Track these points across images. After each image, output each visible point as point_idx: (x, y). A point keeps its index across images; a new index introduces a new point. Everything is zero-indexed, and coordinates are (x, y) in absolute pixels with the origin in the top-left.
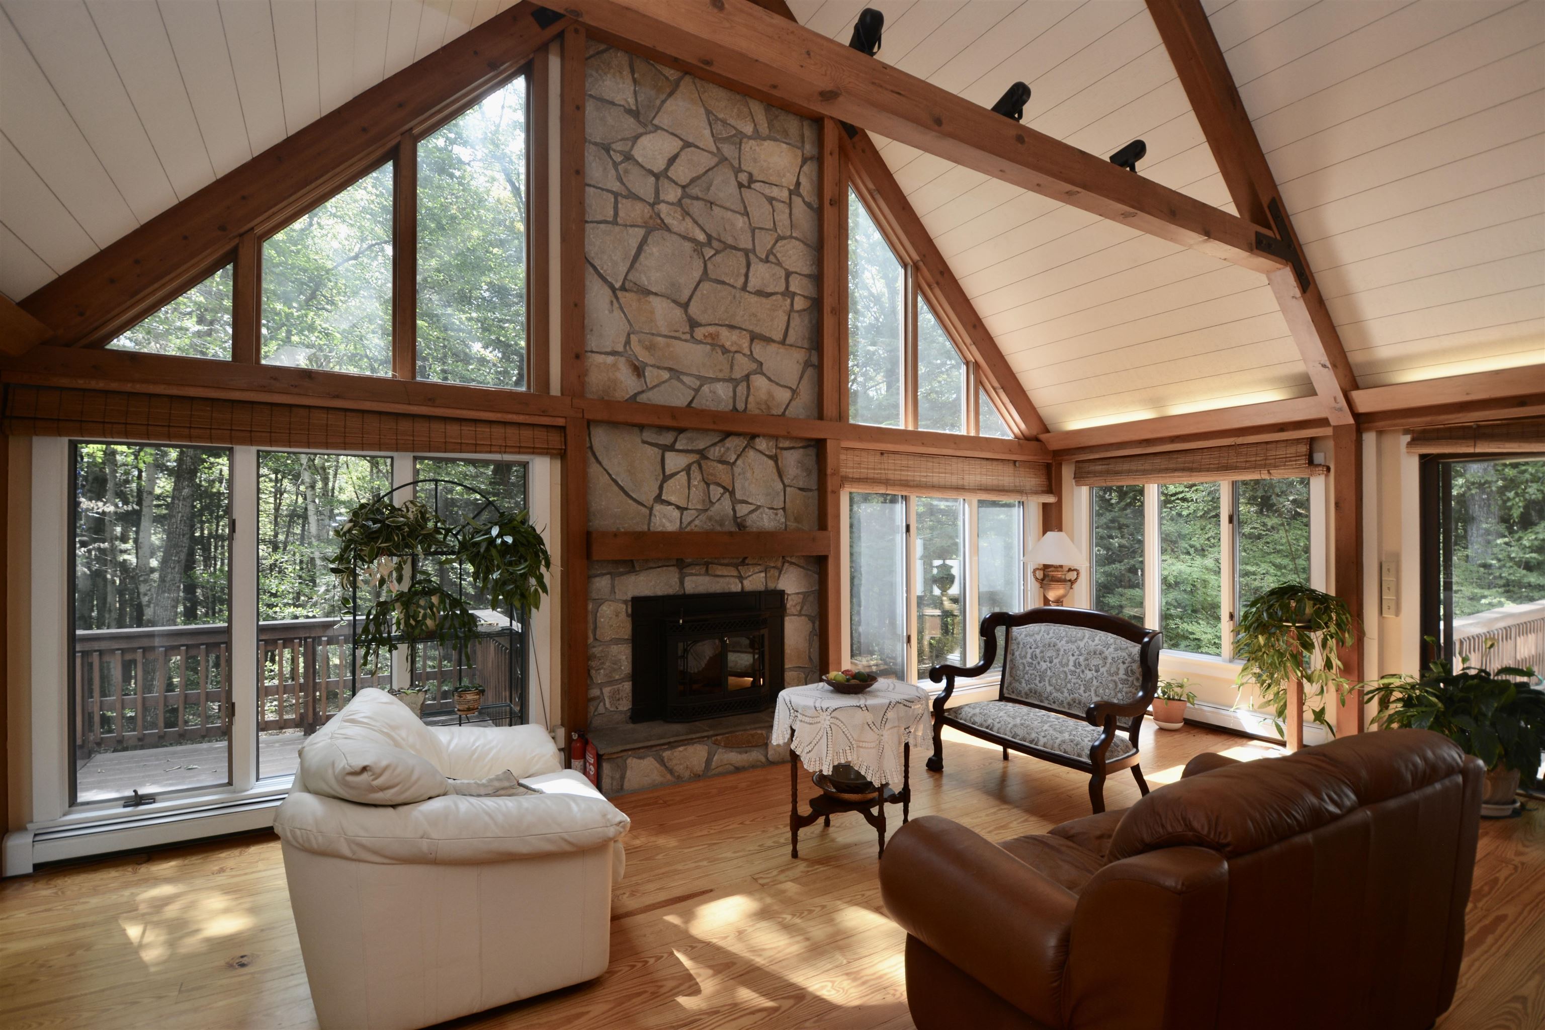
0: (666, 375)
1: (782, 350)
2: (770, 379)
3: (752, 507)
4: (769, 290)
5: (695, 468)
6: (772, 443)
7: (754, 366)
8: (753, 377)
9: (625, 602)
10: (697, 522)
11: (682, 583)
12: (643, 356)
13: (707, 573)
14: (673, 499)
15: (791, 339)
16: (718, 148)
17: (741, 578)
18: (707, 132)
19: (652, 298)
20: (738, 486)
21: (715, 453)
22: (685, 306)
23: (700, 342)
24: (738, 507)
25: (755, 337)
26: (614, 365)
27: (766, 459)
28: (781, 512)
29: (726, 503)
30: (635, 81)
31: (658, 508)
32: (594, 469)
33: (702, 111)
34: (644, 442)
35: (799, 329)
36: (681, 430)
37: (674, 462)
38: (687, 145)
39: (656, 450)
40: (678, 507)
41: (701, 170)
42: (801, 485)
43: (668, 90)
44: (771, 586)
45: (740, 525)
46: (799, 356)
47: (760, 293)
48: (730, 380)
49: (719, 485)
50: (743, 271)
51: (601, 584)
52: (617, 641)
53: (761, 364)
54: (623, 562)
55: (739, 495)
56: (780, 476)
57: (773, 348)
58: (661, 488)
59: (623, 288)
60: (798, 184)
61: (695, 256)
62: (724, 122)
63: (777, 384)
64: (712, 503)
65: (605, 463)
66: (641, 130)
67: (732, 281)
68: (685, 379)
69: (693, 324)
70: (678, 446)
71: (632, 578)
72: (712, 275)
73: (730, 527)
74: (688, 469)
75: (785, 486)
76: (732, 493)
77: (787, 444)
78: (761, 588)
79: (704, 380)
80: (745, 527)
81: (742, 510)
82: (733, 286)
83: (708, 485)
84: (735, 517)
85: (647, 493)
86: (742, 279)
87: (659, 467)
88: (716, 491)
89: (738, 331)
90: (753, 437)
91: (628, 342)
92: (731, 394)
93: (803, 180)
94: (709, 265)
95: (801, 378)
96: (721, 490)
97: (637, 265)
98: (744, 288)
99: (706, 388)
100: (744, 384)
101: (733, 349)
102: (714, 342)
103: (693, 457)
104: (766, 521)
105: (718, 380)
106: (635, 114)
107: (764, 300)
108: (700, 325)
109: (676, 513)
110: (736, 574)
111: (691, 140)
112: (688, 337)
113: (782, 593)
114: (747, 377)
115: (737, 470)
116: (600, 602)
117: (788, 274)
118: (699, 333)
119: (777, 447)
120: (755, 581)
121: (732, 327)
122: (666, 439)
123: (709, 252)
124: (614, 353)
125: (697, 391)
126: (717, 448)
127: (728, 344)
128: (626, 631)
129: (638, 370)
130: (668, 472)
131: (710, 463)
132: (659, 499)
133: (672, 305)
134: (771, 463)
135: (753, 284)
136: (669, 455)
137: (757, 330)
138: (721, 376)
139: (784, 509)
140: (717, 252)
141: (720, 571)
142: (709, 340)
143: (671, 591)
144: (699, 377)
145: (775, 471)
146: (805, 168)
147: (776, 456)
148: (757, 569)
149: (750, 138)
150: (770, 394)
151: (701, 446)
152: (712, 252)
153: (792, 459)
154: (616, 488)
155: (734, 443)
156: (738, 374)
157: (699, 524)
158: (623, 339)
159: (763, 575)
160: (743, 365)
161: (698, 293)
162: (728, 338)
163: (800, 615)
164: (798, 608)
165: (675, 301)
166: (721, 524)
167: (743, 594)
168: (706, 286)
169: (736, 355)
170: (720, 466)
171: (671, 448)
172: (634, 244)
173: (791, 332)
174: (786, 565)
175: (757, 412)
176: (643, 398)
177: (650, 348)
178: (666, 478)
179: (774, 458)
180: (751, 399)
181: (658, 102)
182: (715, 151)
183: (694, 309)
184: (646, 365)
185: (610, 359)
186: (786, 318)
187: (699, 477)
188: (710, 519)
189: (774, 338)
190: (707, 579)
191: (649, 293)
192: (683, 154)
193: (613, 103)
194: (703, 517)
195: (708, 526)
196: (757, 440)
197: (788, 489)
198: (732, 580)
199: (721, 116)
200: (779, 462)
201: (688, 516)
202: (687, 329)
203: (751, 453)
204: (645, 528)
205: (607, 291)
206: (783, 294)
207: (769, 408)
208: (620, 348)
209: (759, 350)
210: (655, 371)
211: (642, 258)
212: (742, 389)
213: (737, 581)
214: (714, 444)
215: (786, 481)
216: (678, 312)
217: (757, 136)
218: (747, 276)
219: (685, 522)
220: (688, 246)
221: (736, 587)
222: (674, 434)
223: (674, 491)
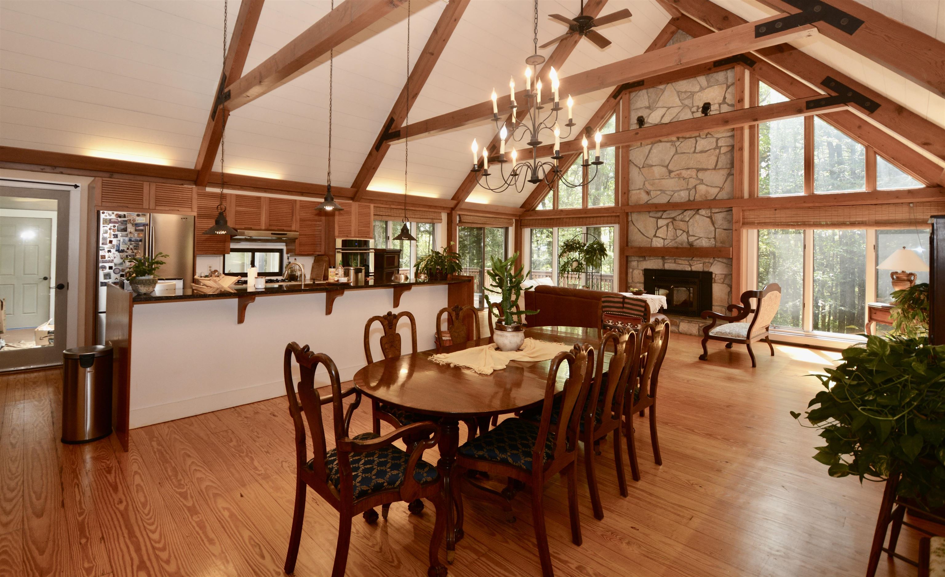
0: (659, 192)
1: (714, 172)
2: (707, 185)
3: (697, 238)
4: (706, 149)
5: (670, 224)
6: (708, 211)
7: (699, 182)
8: (697, 186)
9: (642, 270)
10: (670, 244)
11: (664, 265)
12: (649, 187)
13: (675, 262)
14: (660, 236)
15: (720, 165)
16: (682, 103)
17: (691, 266)
18: (678, 99)
19: (653, 168)
20: (690, 229)
21: (680, 217)
22: (667, 167)
23: (673, 178)
24: (690, 238)
25: (698, 170)
26: (640, 193)
27: (705, 218)
28: (713, 239)
29: (684, 237)
30: (648, 96)
31: (654, 239)
32: (631, 228)
33: (675, 93)
34: (650, 217)
35: (724, 161)
36: (665, 211)
37: (661, 222)
38: (669, 108)
39: (654, 219)
40: (663, 239)
41: (674, 115)
42: (725, 228)
43: (661, 93)
44: (706, 270)
45: (691, 245)
46: (725, 172)
47: (702, 152)
48: (687, 189)
49: (681, 230)
50: (694, 146)
51: (634, 264)
52: (640, 283)
53: (703, 180)
54: (642, 257)
55: (691, 233)
56: (713, 224)
57: (708, 172)
58: (656, 232)
59: (643, 167)
60: (725, 98)
61: (672, 147)
62: (686, 92)
63: (712, 187)
64: (678, 237)
65: (636, 225)
66: (651, 111)
67: (688, 151)
68: (667, 192)
69: (670, 172)
70: (663, 217)
71: (645, 262)
72: (679, 151)
73: (685, 245)
74: (667, 225)
75: (715, 229)
76: (688, 232)
77: (717, 210)
78: (701, 270)
79: (675, 192)
80: (693, 246)
81: (691, 239)
82: (689, 153)
83: (676, 230)
84: (688, 242)
85: (651, 233)
86: (693, 149)
87: (656, 225)
88: (679, 232)
89: (690, 170)
90: (698, 210)
91: (644, 184)
92: (688, 194)
93: (727, 96)
94: (678, 148)
95: (726, 181)
96: (682, 232)
97: (648, 158)
98: (694, 152)
99: (676, 194)
100: (694, 190)
101: (688, 177)
102: (679, 176)
103: (671, 220)
104: (704, 243)
105: (681, 190)
106: (649, 108)
107: (704, 154)
108: (673, 171)
109: (662, 241)
110: (688, 264)
111: (670, 106)
112: (668, 177)
113: (711, 273)
114: (695, 187)
115: (690, 223)
116: (633, 269)
117: (718, 139)
118: (672, 175)
119: (711, 212)
120: (697, 266)
121: (688, 169)
122: (659, 214)
123: (678, 144)
124: (639, 189)
125: (672, 196)
126: (680, 216)
127: (685, 176)
128: (642, 279)
129: (648, 193)
130: (659, 226)
131: (677, 222)
132: (655, 236)
133: (661, 167)
134: (708, 219)
135: (698, 149)
136: (659, 221)
137: (700, 167)
138: (682, 188)
139: (715, 238)
140: (682, 142)
141: (680, 262)
142: (677, 176)
143: (659, 268)
144: (672, 191)
145: (710, 222)
146: (729, 90)
147: (711, 216)
148: (699, 262)
149: (698, 92)
150: (707, 192)
151: (673, 216)
152: (679, 143)
153: (719, 218)
154: (639, 233)
155: (688, 213)
156: (690, 186)
157: (672, 244)
158: (642, 184)
159: (701, 265)
160: (693, 182)
161: (673, 160)
162: (685, 173)
163: (723, 283)
164: (722, 280)
165: (663, 166)
166: (682, 244)
167: (691, 272)
168: (676, 156)
169: (690, 179)
170: (681, 223)
171: (661, 218)
172: (647, 151)
173: (719, 163)
174: (715, 262)
175: (700, 199)
176: (650, 202)
177: (652, 185)
178: (658, 229)
179: (711, 218)
180: (697, 195)
181: (657, 99)
182: (681, 105)
183: (670, 167)
184: (650, 191)
185: (638, 191)
186: (716, 158)
187: (672, 227)
188: (676, 242)
189: (709, 168)
190: (674, 265)
191: (652, 166)
192: (667, 113)
193: (641, 108)
194: (673, 242)
195: (675, 245)
196: (700, 211)
197: (717, 230)
198: (686, 266)
199: (684, 90)
200: (713, 219)
201: (666, 242)
202: (668, 174)
203: (697, 216)
204: (650, 246)
205: (638, 169)
206: (715, 149)
207: (706, 197)
208: (641, 187)
209: (700, 175)
210: (655, 192)
211: (650, 155)
212: (693, 192)
213: (688, 266)
214: (679, 215)
215: (716, 226)
216: (664, 169)
217: (702, 89)
218: (695, 147)
219: (666, 244)
220: (668, 144)
221: (688, 269)
222: (662, 213)
223: (661, 233)
